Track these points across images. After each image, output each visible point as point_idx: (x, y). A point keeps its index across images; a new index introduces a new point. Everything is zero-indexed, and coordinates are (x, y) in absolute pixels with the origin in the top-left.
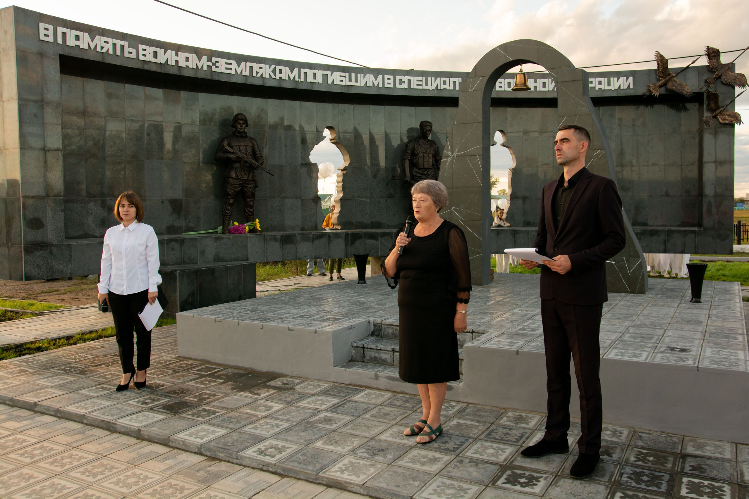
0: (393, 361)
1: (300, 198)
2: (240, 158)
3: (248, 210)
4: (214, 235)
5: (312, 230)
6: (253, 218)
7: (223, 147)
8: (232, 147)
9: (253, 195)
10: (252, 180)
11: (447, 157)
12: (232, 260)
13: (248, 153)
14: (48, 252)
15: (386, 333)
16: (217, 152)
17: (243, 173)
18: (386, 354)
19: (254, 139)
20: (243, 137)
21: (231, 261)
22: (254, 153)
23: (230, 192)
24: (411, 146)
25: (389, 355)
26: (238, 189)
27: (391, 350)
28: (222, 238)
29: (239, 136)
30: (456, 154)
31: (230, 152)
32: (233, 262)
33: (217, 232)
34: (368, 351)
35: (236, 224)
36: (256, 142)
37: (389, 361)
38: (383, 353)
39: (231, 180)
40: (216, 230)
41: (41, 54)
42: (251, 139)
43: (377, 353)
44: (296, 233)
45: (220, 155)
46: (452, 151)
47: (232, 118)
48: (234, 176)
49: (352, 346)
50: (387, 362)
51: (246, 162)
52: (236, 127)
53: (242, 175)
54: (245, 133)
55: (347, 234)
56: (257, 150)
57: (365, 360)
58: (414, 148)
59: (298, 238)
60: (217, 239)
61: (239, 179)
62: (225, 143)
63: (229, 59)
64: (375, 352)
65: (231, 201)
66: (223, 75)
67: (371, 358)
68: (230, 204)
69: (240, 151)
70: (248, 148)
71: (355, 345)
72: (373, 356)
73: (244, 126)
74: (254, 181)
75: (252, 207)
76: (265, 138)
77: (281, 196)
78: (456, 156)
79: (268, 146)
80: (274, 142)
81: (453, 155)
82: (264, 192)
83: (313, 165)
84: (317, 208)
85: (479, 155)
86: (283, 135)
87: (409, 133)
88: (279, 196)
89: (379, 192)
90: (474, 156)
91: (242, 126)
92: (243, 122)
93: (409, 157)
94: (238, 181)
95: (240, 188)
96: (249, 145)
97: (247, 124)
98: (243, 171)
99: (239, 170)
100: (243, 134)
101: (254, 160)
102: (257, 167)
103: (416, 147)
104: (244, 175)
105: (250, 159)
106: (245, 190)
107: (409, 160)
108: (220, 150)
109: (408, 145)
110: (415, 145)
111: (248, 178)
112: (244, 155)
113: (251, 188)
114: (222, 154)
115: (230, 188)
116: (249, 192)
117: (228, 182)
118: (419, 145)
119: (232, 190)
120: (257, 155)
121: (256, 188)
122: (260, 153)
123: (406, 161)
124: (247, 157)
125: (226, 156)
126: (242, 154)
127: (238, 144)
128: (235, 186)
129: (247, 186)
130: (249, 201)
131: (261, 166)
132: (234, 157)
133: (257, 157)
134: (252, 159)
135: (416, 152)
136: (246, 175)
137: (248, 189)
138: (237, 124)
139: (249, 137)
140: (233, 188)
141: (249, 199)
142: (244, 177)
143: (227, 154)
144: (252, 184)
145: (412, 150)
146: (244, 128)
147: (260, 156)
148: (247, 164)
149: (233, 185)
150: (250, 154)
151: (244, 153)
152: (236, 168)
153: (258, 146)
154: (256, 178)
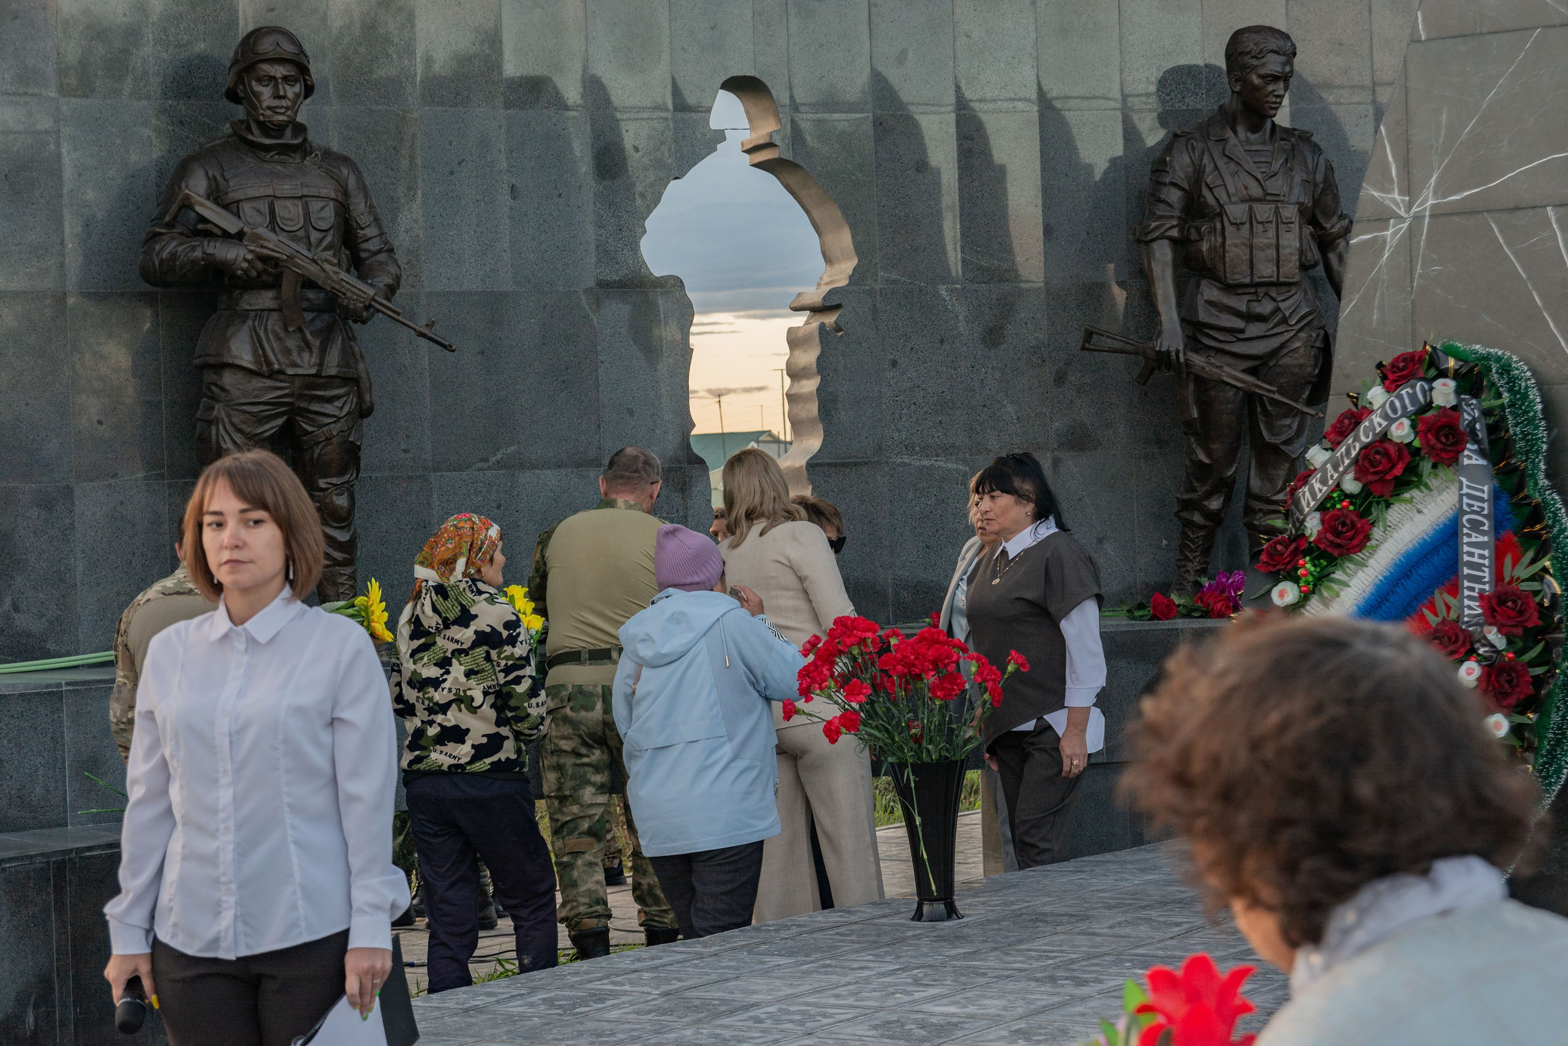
1: (597, 461)
2: (276, 262)
6: (352, 577)
7: (187, 205)
8: (232, 207)
9: (352, 456)
10: (343, 379)
11: (1383, 218)
13: (315, 236)
16: (154, 237)
17: (291, 343)
19: (345, 159)
20: (286, 150)
22: (347, 235)
24: (1181, 164)
26: (270, 428)
29: (267, 148)
30: (1428, 201)
31: (226, 235)
36: (360, 175)
39: (228, 379)
42: (331, 159)
45: (169, 247)
46: (1410, 189)
47: (227, 54)
48: (247, 359)
51: (309, 284)
52: (249, 100)
53: (287, 352)
54: (300, 129)
56: (365, 219)
58: (1197, 176)
61: (273, 374)
62: (197, 186)
69: (273, 224)
70: (315, 206)
73: (291, 91)
74: (351, 380)
76: (403, 152)
77: (499, 456)
78: (1432, 216)
79: (419, 192)
80: (452, 173)
81: (1414, 210)
82: (408, 437)
83: (661, 286)
84: (691, 512)
85: (1559, 205)
86: (500, 127)
87: (1168, 95)
88: (486, 460)
89: (1018, 418)
90: (1531, 213)
91: (282, 93)
92: (286, 73)
93: (1172, 227)
94: (269, 383)
95: (280, 421)
96: (324, 192)
97: (305, 80)
98: (291, 329)
99: (269, 327)
100: (288, 133)
101: (348, 271)
102: (368, 307)
103: (1209, 168)
104: (299, 354)
105: (327, 267)
106: (308, 433)
107: (1172, 240)
108: (170, 225)
109: (1164, 163)
110: (1206, 160)
111: (321, 365)
112: (294, 245)
113: (339, 419)
114: (181, 244)
115: (226, 420)
116: (327, 439)
117: (213, 388)
118: (1225, 159)
119: (240, 431)
120: (364, 246)
121: (366, 421)
122: (382, 234)
123: (1155, 246)
124: (310, 255)
125: (204, 253)
126: (286, 241)
127: (263, 191)
128: (255, 409)
129: (315, 407)
130: (327, 489)
131: (389, 300)
132: (246, 260)
133: (363, 255)
134: (339, 265)
135: (1211, 201)
136: (311, 352)
137: (321, 426)
138: (254, 83)
139: (320, 150)
140: (244, 422)
141: (329, 480)
142: (298, 361)
143: (205, 243)
144: (343, 396)
145: (1187, 187)
146: (294, 102)
147: (380, 251)
148: (311, 294)
149: (244, 407)
150: (329, 239)
151: (294, 238)
152: (254, 320)
153: (366, 196)
154: (361, 366)
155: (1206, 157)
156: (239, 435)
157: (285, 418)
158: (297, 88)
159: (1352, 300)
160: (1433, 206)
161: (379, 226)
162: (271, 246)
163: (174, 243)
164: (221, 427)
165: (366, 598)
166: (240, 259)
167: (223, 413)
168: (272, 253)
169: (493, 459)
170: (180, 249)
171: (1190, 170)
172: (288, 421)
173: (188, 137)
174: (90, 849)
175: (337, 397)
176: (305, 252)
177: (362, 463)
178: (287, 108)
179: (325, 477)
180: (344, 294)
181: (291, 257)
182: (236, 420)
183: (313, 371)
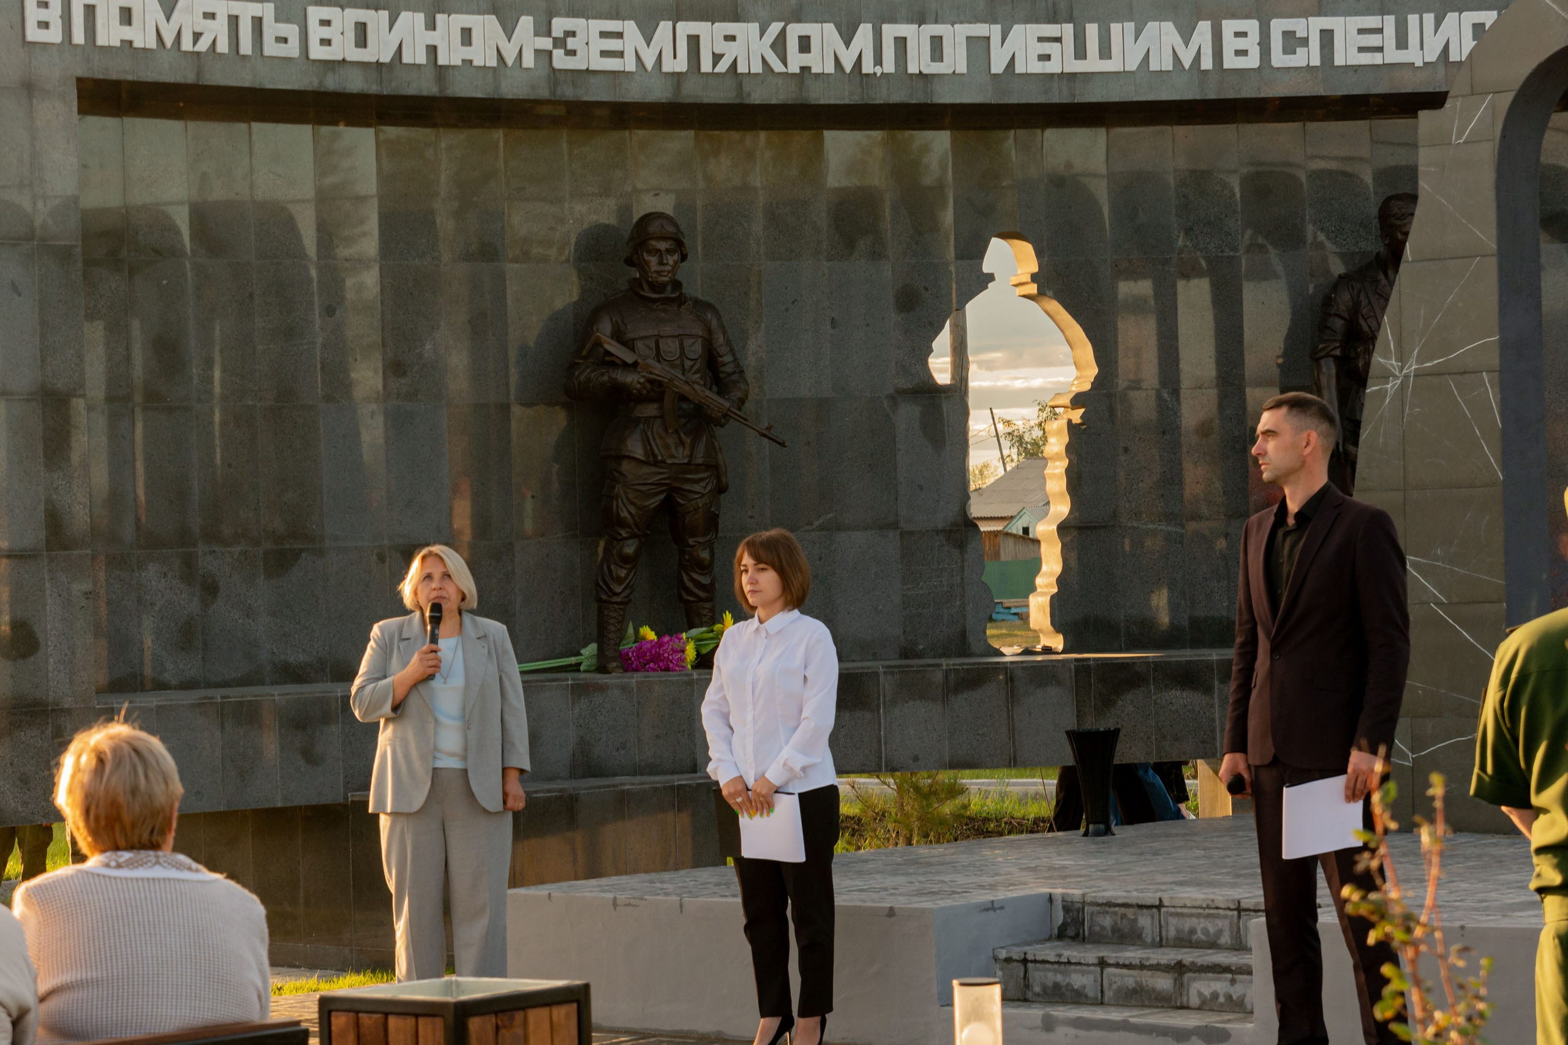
0: (1102, 992)
1: (895, 525)
2: (660, 384)
3: (692, 580)
4: (570, 679)
5: (945, 655)
6: (712, 610)
7: (598, 344)
8: (629, 345)
9: (712, 522)
10: (707, 467)
11: (1386, 376)
12: (636, 771)
13: (688, 363)
14: (48, 732)
15: (1097, 928)
16: (573, 366)
17: (671, 441)
18: (1083, 973)
19: (709, 306)
20: (668, 301)
21: (634, 774)
22: (711, 361)
23: (624, 514)
24: (1344, 299)
25: (1091, 977)
26: (655, 502)
27: (1096, 961)
28: (602, 689)
29: (655, 301)
31: (625, 365)
32: (638, 779)
33: (576, 668)
34: (1037, 969)
35: (651, 635)
36: (719, 318)
37: (1091, 994)
38: (1076, 972)
39: (626, 466)
40: (573, 660)
41: (29, 88)
42: (701, 306)
43: (1061, 972)
44: (879, 666)
45: (585, 374)
46: (1402, 358)
47: (626, 233)
48: (639, 452)
49: (996, 959)
50: (1086, 996)
51: (683, 398)
52: (643, 267)
53: (667, 447)
54: (677, 285)
55: (1082, 667)
56: (723, 350)
57: (1029, 995)
58: (1355, 309)
59: (886, 683)
60: (581, 690)
61: (656, 463)
62: (604, 329)
63: (611, 18)
64: (1055, 971)
65: (630, 549)
66: (593, 80)
67: (1045, 988)
68: (625, 560)
69: (658, 357)
70: (687, 342)
71: (1003, 954)
72: (1050, 984)
73: (671, 260)
74: (713, 467)
75: (705, 567)
76: (751, 296)
77: (821, 521)
78: (1414, 376)
79: (763, 325)
80: (787, 310)
81: (1405, 371)
82: (753, 506)
83: (945, 392)
84: (966, 564)
85: (1491, 371)
86: (824, 275)
87: (1345, 240)
88: (811, 524)
89: (1224, 492)
90: (1473, 375)
91: (665, 261)
92: (668, 247)
93: (1335, 348)
94: (654, 469)
95: (662, 497)
96: (694, 332)
97: (681, 251)
98: (670, 431)
99: (655, 430)
100: (669, 288)
101: (710, 389)
102: (725, 416)
103: (1364, 302)
104: (676, 448)
105: (697, 387)
106: (680, 505)
107: (1335, 358)
108: (585, 358)
109: (1330, 298)
110: (1362, 297)
111: (691, 456)
112: (673, 372)
113: (703, 495)
114: (593, 371)
115: (624, 497)
116: (695, 510)
117: (615, 474)
118: (1377, 296)
119: (633, 504)
120: (722, 369)
121: (723, 496)
122: (735, 360)
123: (1323, 362)
124: (684, 379)
125: (610, 377)
126: (668, 369)
127: (651, 332)
128: (644, 488)
129: (687, 487)
130: (694, 546)
131: (739, 409)
132: (639, 383)
133: (721, 376)
134: (705, 385)
135: (1365, 327)
136: (684, 448)
137: (690, 500)
138: (645, 254)
139: (691, 299)
140: (636, 498)
141: (695, 539)
142: (675, 453)
143: (611, 371)
144: (707, 478)
145: (1348, 317)
146: (674, 267)
147: (734, 372)
148: (685, 406)
149: (636, 487)
150: (697, 366)
151: (672, 364)
152: (645, 423)
153: (724, 332)
154: (720, 456)
155: (1362, 294)
156: (633, 507)
157: (665, 494)
158: (676, 257)
159: (1366, 430)
160: (1416, 369)
161: (734, 355)
162: (657, 372)
163: (588, 370)
164: (620, 502)
165: (721, 626)
166: (635, 382)
167: (621, 491)
168: (658, 378)
169: (816, 524)
170: (593, 375)
171: (1351, 304)
172: (666, 498)
173: (596, 289)
174: (536, 792)
175: (702, 480)
176: (680, 376)
177: (720, 527)
178: (669, 272)
179: (694, 536)
180: (708, 406)
181: (670, 380)
182: (631, 496)
183: (686, 461)
